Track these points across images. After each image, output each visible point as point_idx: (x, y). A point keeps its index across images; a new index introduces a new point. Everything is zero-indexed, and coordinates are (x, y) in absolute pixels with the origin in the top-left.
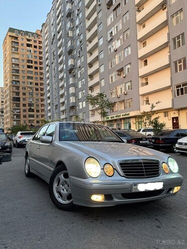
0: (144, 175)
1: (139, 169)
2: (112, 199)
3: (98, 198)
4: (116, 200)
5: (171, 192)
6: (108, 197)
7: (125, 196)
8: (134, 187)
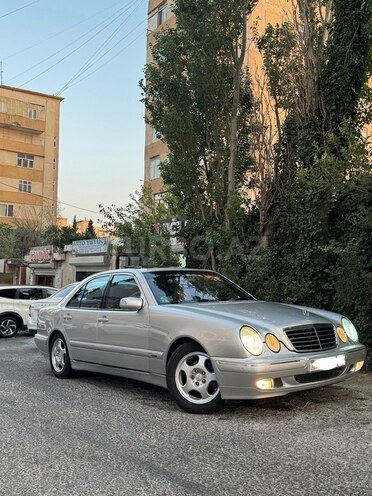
0: (318, 347)
2: (281, 384)
3: (264, 385)
4: (286, 385)
5: (352, 370)
6: (278, 382)
7: (300, 378)
8: (311, 365)
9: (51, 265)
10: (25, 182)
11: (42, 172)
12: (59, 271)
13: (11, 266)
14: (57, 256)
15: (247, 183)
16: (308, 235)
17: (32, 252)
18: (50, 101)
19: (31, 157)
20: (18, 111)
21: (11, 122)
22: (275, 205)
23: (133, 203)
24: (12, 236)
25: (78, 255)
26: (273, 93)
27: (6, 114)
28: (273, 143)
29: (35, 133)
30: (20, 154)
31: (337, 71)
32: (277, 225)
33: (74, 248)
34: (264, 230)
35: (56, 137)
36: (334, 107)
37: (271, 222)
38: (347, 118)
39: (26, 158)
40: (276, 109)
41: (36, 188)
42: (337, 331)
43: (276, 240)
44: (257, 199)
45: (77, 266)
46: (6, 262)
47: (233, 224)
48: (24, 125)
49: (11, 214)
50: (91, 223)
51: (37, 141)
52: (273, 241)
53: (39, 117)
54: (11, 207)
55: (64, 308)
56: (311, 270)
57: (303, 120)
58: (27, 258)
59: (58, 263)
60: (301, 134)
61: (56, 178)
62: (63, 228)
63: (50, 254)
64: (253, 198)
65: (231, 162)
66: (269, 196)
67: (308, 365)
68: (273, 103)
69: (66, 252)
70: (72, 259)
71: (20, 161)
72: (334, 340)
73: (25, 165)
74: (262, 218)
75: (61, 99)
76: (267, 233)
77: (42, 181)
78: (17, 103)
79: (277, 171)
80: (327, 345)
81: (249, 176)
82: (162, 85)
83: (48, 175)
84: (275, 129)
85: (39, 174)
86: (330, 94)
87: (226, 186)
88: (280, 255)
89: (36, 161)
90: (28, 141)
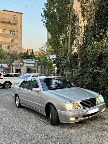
0: (90, 106)
1: (88, 104)
3: (73, 119)
4: (80, 119)
5: (101, 111)
6: (77, 118)
7: (84, 116)
8: (87, 112)
9: (20, 66)
10: (13, 39)
11: (17, 36)
12: (22, 68)
13: (9, 66)
14: (21, 64)
15: (74, 45)
16: (92, 64)
17: (14, 62)
18: (19, 14)
19: (14, 31)
20: (9, 18)
21: (8, 21)
22: (82, 53)
23: (43, 46)
24: (9, 56)
25: (27, 64)
26: (83, 15)
27: (6, 19)
28: (82, 32)
29: (15, 24)
30: (11, 31)
31: (101, 12)
32: (83, 59)
33: (26, 61)
34: (79, 60)
35: (21, 25)
36: (100, 24)
37: (81, 58)
38: (102, 30)
39: (12, 32)
40: (84, 21)
41: (16, 41)
42: (97, 99)
43: (83, 64)
44: (77, 51)
45: (27, 67)
46: (7, 65)
47: (70, 59)
48: (11, 22)
49: (9, 49)
50: (32, 50)
51: (15, 27)
52: (82, 64)
53: (16, 19)
54: (9, 47)
55: (19, 87)
56: (92, 75)
57: (90, 28)
58: (13, 64)
59: (22, 65)
60: (90, 32)
61: (21, 38)
62: (24, 53)
63: (19, 63)
64: (76, 50)
65: (69, 39)
66: (81, 50)
67: (86, 112)
68: (83, 19)
69: (24, 63)
70: (25, 65)
71: (11, 33)
72: (96, 103)
73: (12, 34)
74: (78, 57)
75: (22, 13)
76: (80, 61)
77: (17, 39)
78: (9, 15)
79: (83, 41)
80: (93, 105)
81: (75, 42)
82: (48, 15)
83: (19, 37)
84: (83, 27)
85: (16, 37)
86: (99, 19)
87: (68, 47)
88: (84, 68)
89: (15, 33)
90: (13, 27)
